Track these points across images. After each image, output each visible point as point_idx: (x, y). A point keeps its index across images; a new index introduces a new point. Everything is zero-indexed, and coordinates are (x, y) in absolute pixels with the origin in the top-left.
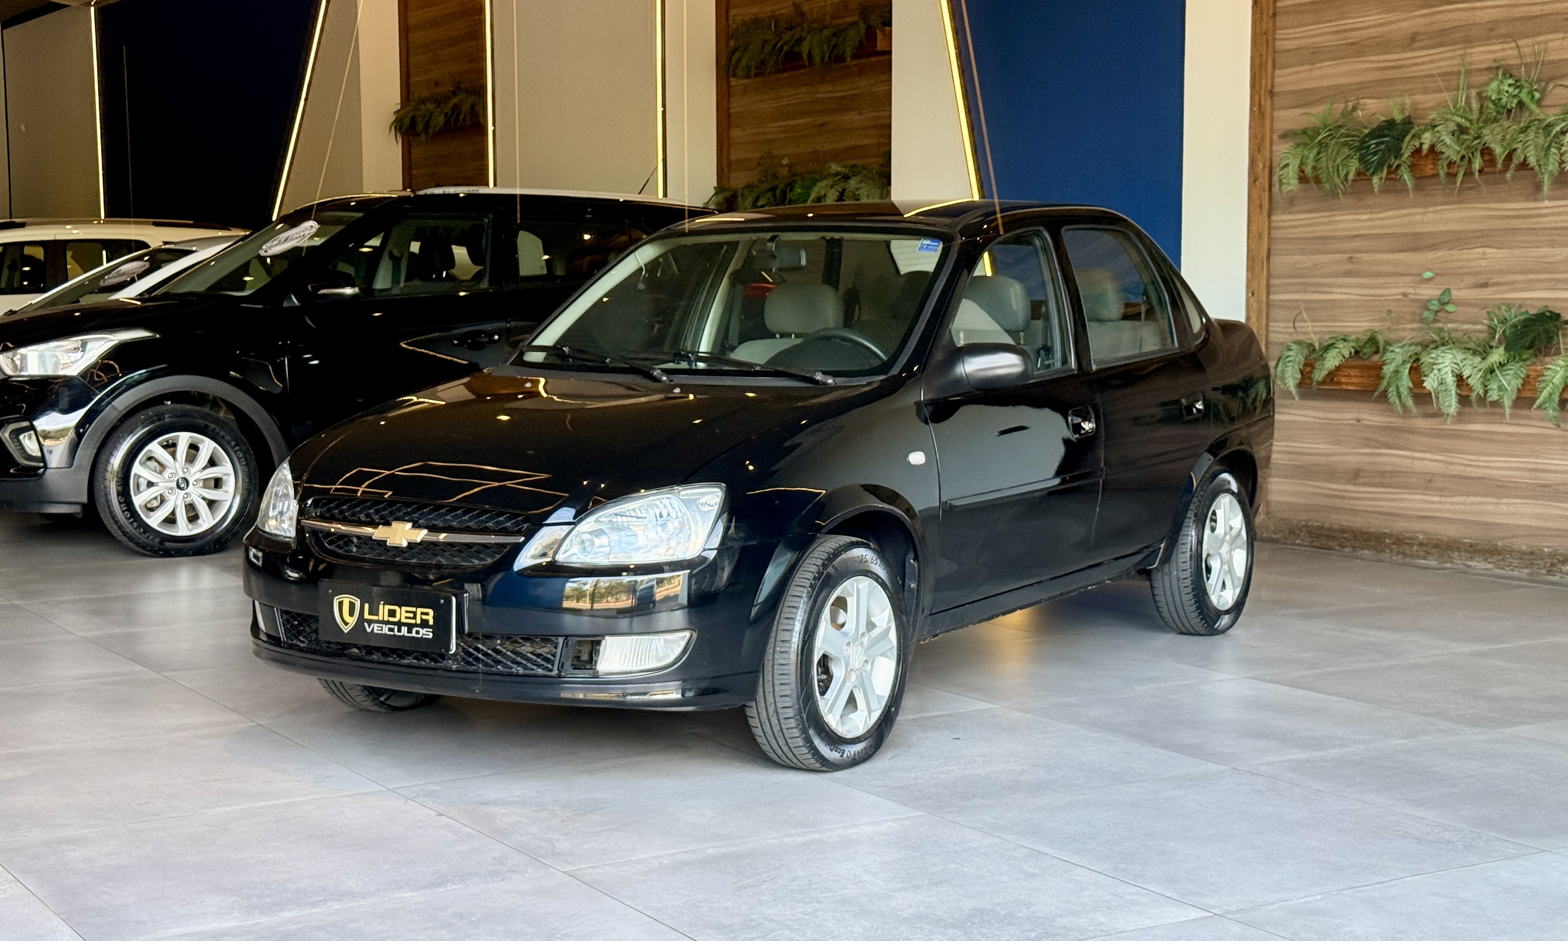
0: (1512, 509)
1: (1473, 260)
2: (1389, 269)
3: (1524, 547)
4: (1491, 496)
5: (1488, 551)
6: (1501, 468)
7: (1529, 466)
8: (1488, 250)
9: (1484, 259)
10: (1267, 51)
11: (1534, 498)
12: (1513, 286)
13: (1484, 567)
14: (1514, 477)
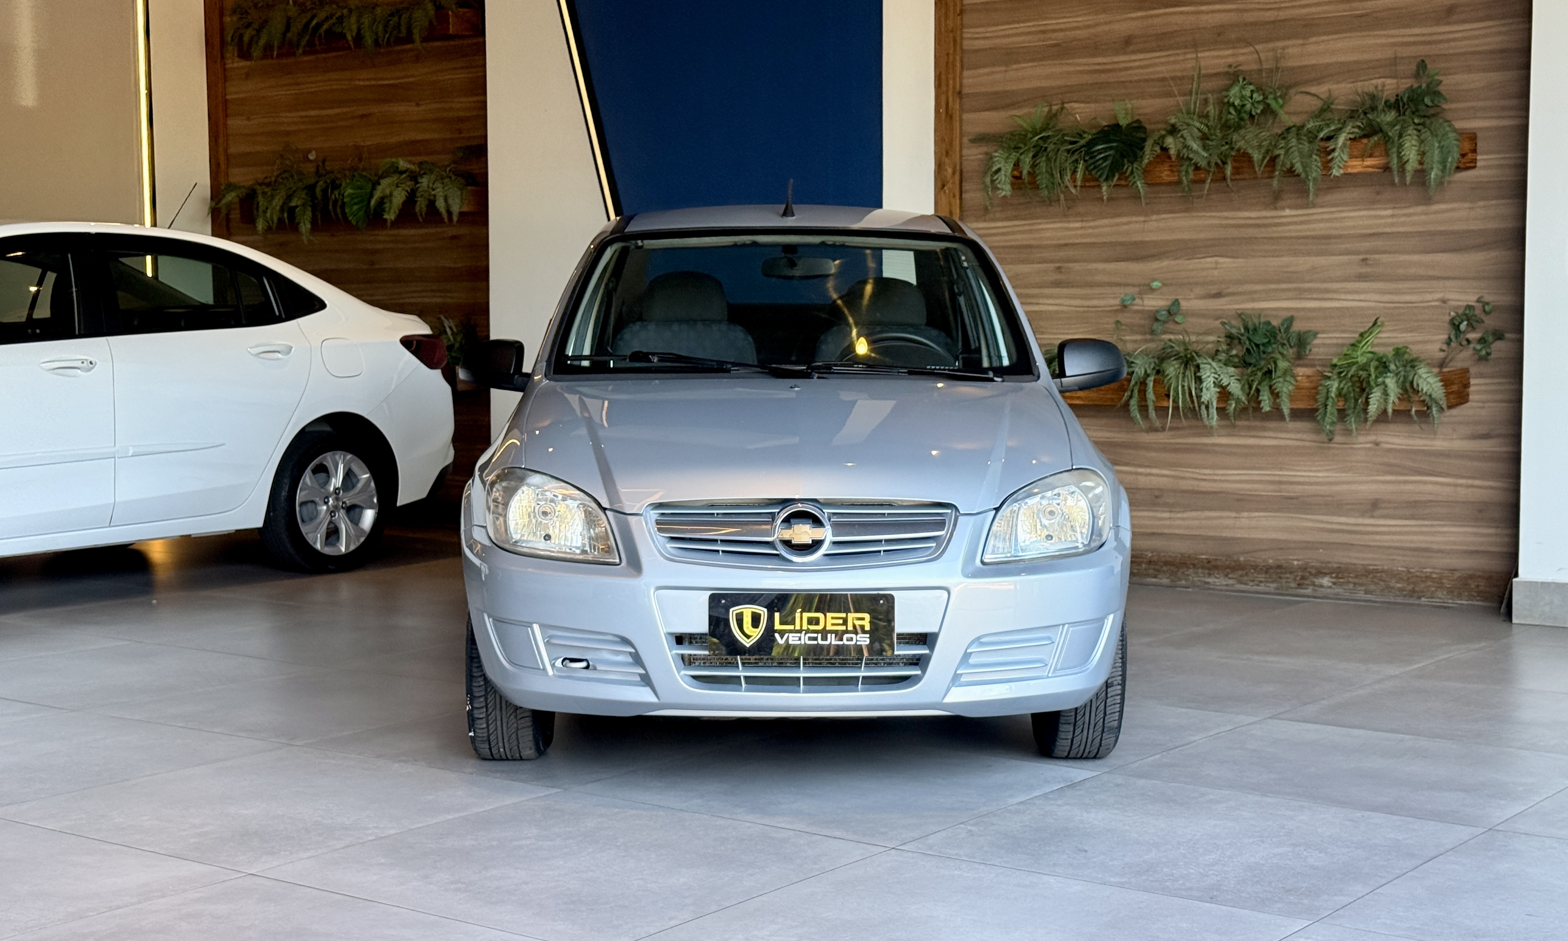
0: (1253, 523)
1: (1203, 269)
2: (1106, 279)
3: (1271, 561)
4: (1230, 510)
5: (1228, 567)
6: (1241, 482)
7: (1273, 478)
8: (1221, 260)
9: (1216, 268)
10: (955, 50)
11: (1279, 510)
12: (1252, 296)
13: (1225, 583)
14: (1256, 490)
